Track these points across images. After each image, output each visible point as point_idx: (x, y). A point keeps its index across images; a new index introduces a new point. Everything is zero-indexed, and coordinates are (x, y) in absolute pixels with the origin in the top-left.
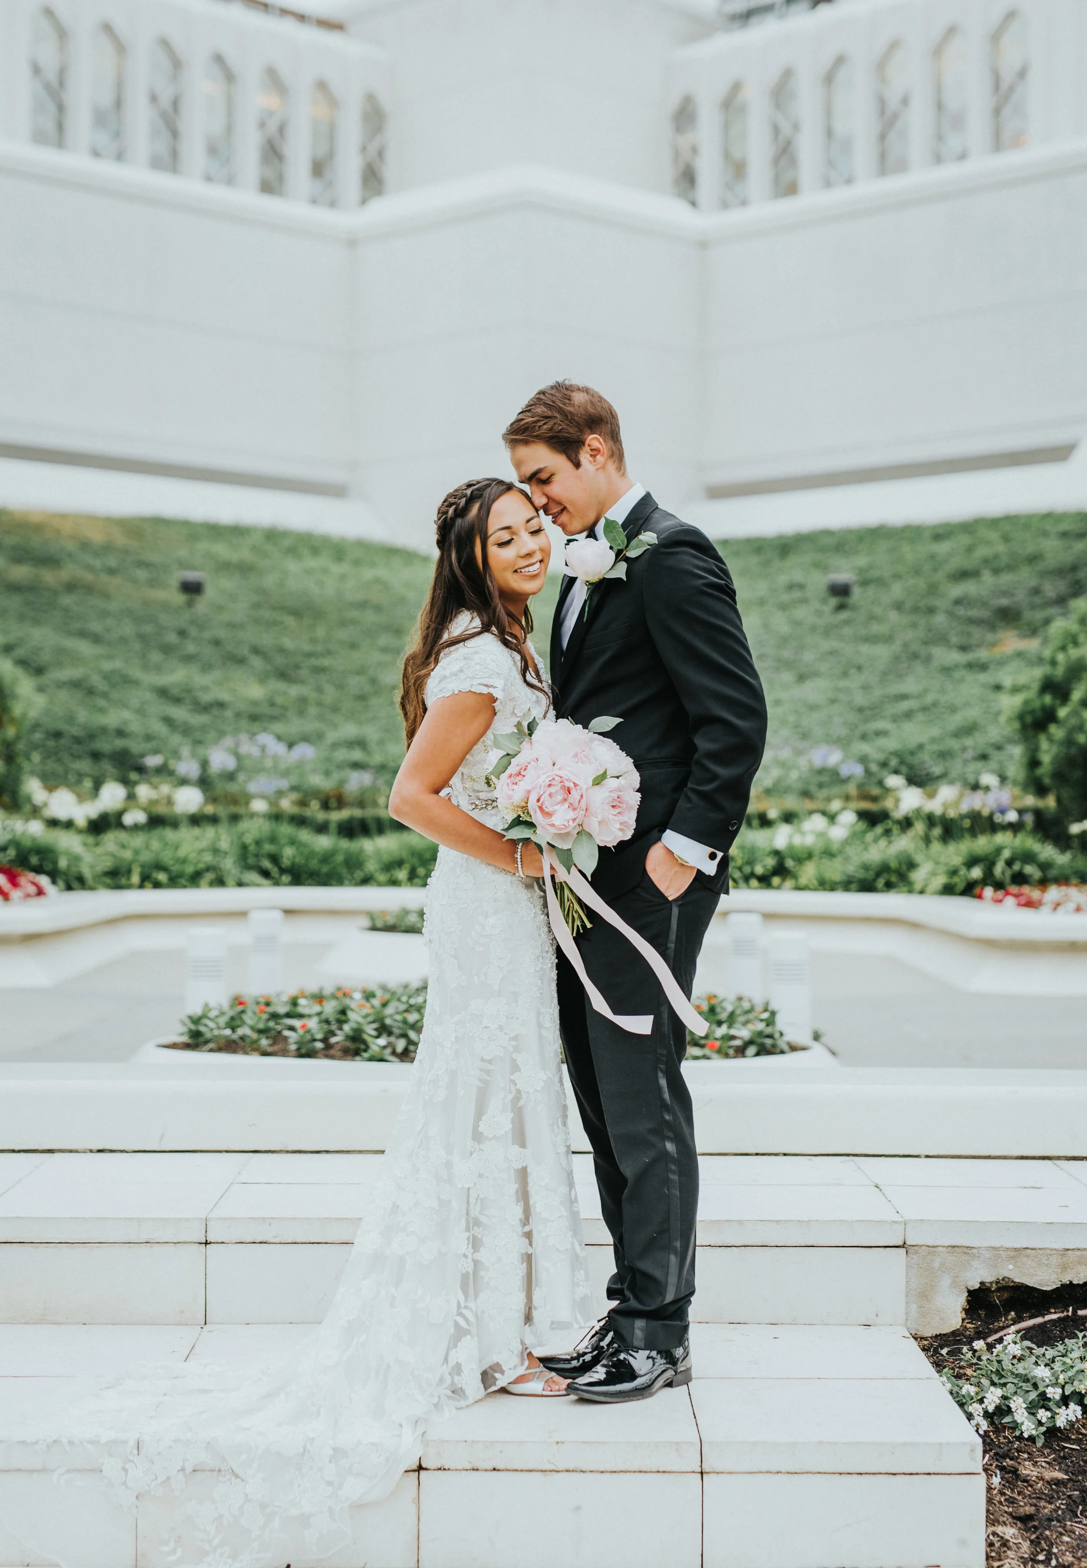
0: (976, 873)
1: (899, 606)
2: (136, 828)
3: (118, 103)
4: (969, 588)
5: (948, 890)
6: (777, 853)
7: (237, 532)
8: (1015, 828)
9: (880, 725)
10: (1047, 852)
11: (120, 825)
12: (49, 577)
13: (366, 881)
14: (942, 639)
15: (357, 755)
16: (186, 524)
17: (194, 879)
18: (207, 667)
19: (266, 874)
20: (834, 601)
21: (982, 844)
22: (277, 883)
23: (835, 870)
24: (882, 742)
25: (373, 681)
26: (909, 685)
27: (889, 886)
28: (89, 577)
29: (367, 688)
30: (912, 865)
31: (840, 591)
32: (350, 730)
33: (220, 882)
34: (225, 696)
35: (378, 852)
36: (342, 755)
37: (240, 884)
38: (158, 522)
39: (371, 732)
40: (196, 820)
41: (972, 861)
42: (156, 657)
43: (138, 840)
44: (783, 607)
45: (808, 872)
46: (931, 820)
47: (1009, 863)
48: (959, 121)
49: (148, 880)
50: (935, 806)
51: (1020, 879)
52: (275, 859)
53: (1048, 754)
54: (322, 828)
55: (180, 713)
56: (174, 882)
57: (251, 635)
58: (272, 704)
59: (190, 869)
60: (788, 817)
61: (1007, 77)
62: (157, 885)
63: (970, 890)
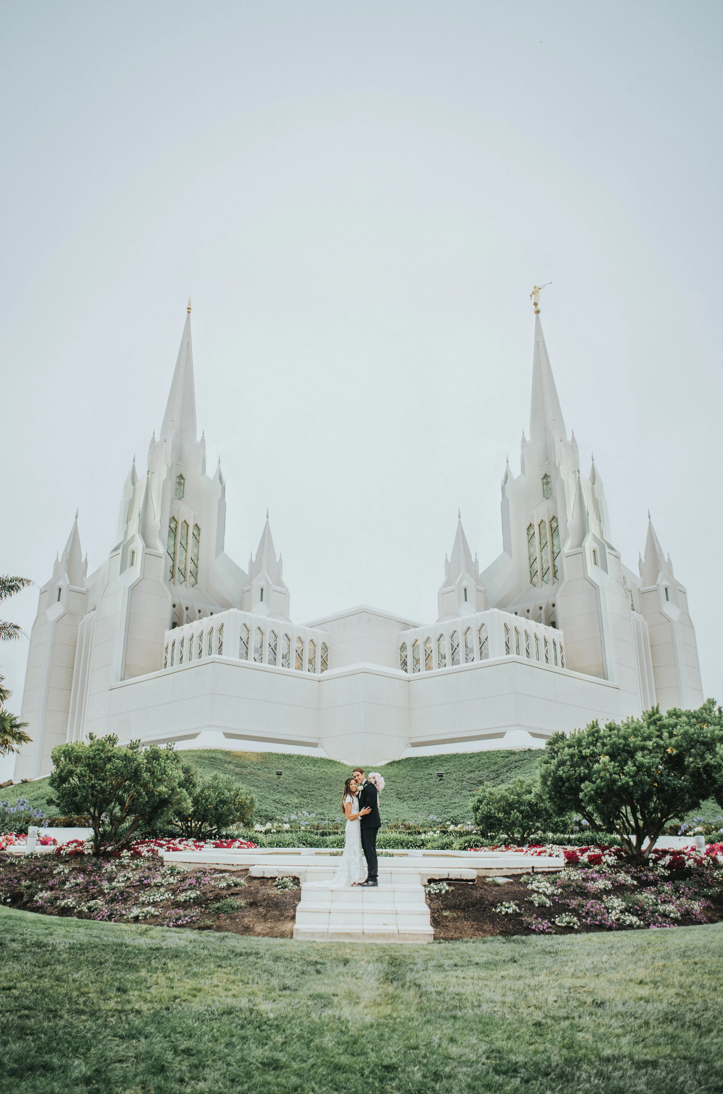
0: (466, 844)
1: (455, 780)
2: (274, 833)
3: (261, 646)
4: (472, 775)
5: (460, 849)
6: (422, 840)
7: (290, 756)
8: (475, 834)
9: (448, 810)
10: (482, 840)
11: (271, 833)
12: (245, 771)
13: (327, 847)
14: (464, 788)
15: (322, 817)
16: (276, 754)
17: (289, 845)
18: (284, 794)
19: (304, 844)
20: (439, 778)
21: (468, 838)
22: (307, 847)
23: (435, 844)
24: (449, 814)
25: (325, 798)
26: (457, 801)
27: (448, 848)
28: (254, 771)
29: (323, 800)
30: (453, 843)
31: (441, 775)
32: (320, 810)
33: (294, 846)
34: (289, 802)
35: (330, 839)
36: (318, 816)
37: (298, 847)
38: (270, 754)
39: (325, 811)
40: (287, 831)
41: (466, 842)
42: (272, 792)
43: (275, 836)
44: (427, 779)
45: (429, 845)
46: (457, 832)
47: (474, 842)
48: (472, 651)
49: (278, 845)
50: (457, 829)
51: (476, 846)
52: (306, 841)
53: (479, 816)
54: (317, 834)
55: (279, 806)
56: (284, 846)
57: (294, 786)
58: (300, 804)
59: (287, 843)
60: (425, 832)
61: (483, 640)
62: (280, 847)
63: (465, 849)
